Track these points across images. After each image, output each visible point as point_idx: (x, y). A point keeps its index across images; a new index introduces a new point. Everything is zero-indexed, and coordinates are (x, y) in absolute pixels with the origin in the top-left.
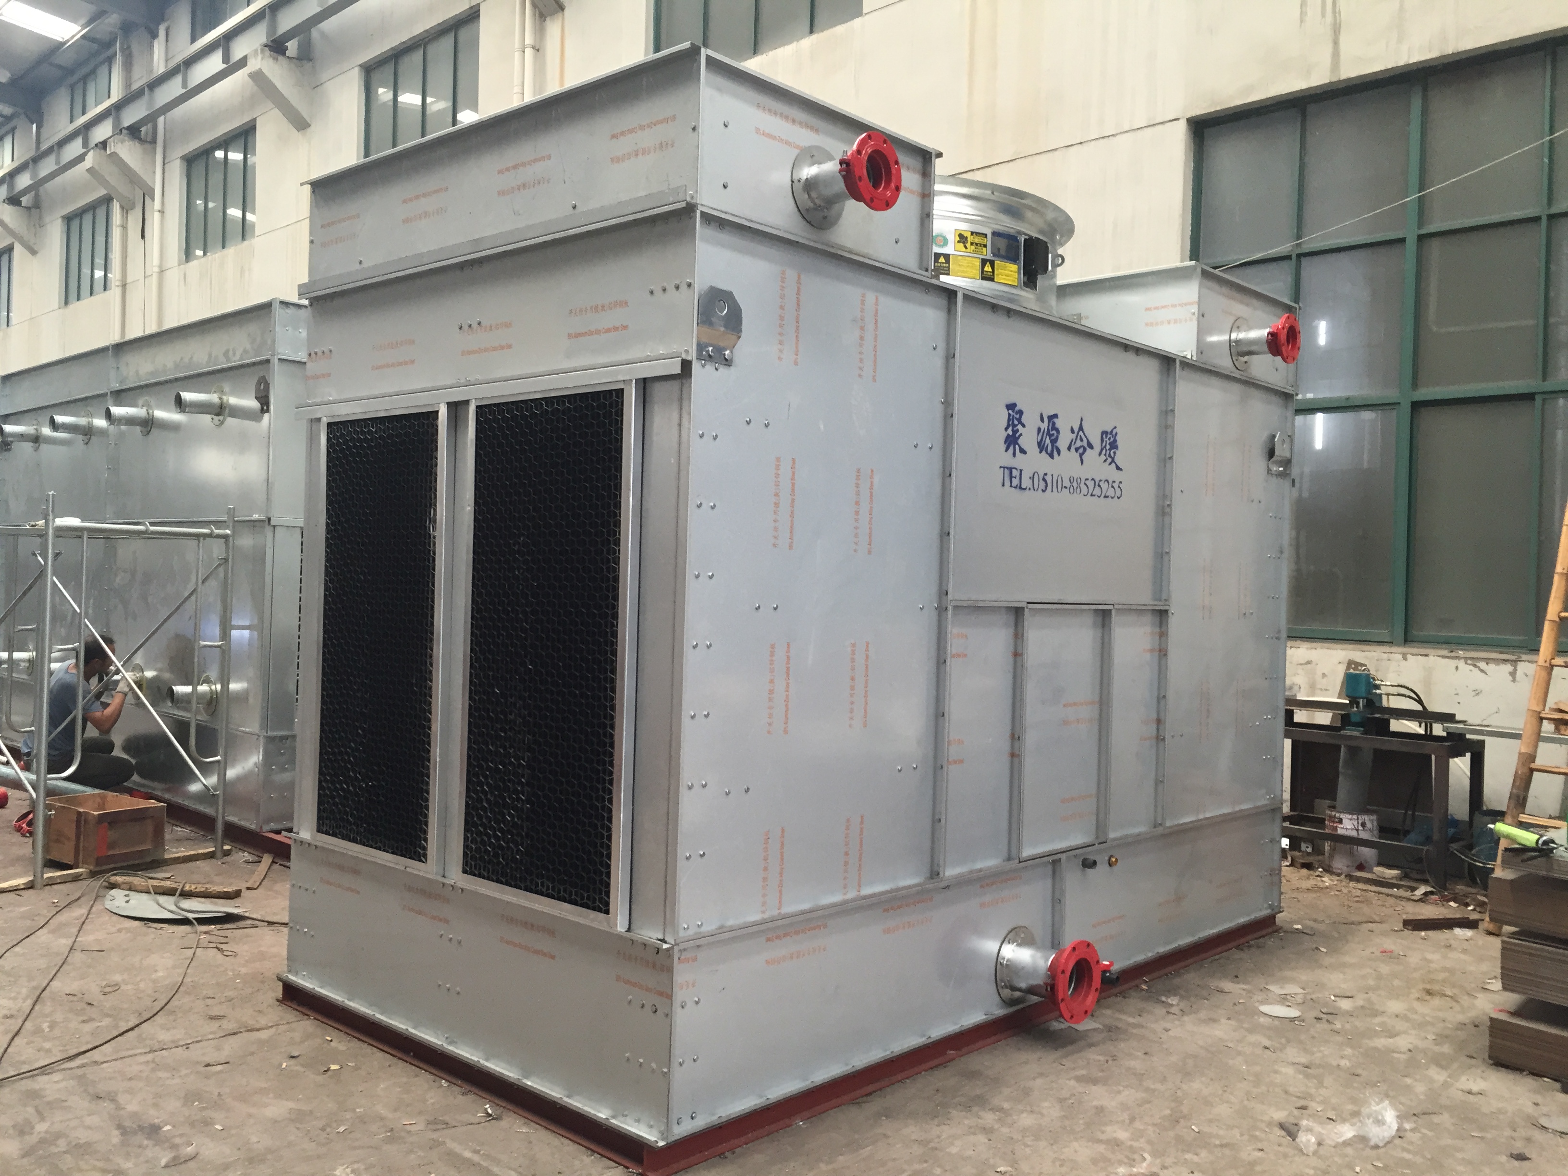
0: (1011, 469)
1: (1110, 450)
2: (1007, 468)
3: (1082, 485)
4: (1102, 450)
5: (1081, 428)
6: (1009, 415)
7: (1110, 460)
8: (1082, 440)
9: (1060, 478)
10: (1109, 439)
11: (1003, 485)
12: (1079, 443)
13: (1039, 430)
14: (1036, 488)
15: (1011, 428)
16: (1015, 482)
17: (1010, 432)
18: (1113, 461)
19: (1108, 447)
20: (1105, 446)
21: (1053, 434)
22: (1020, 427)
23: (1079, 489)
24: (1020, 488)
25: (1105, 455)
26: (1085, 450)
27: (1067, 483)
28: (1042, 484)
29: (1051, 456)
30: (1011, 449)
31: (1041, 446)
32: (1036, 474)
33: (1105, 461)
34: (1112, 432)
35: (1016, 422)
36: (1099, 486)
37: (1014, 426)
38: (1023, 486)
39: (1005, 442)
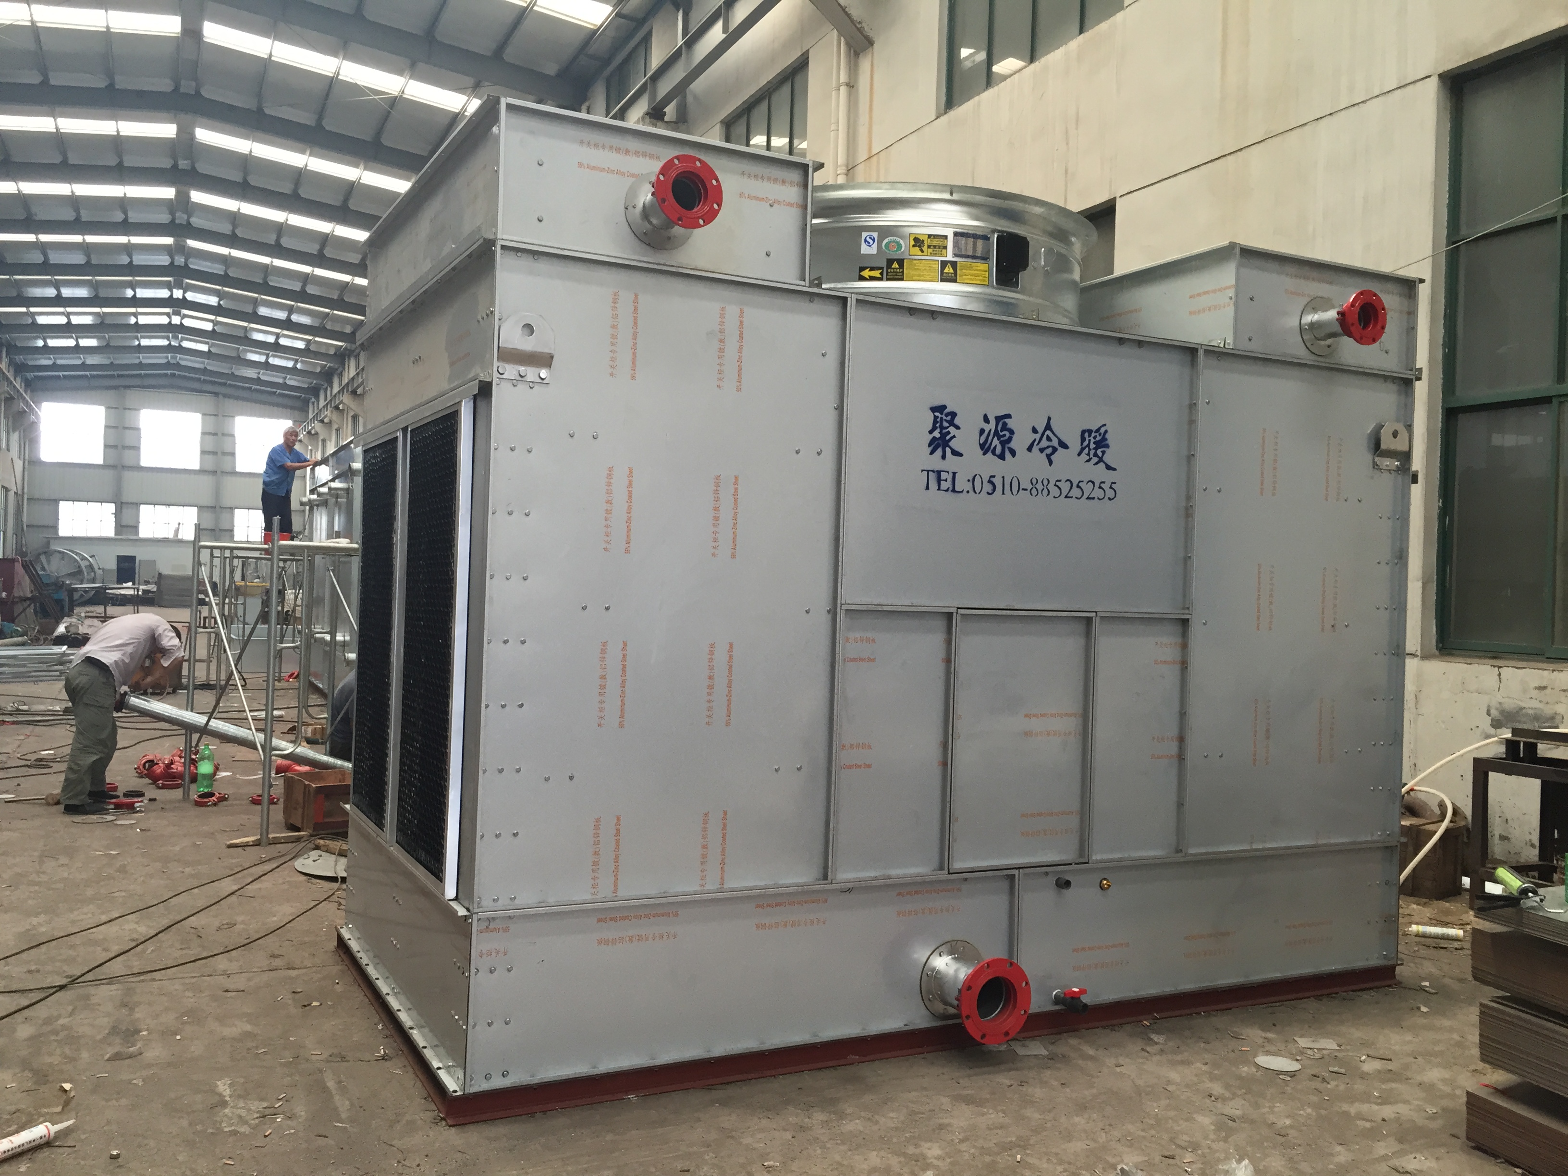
0: (939, 473)
1: (1096, 449)
2: (933, 471)
3: (1051, 487)
4: (1082, 450)
5: (1048, 427)
6: (936, 417)
7: (1095, 460)
8: (1049, 439)
9: (1015, 480)
10: (1095, 437)
11: (927, 488)
12: (1044, 443)
13: (982, 431)
14: (978, 490)
15: (938, 430)
16: (944, 485)
17: (937, 434)
18: (1101, 460)
19: (1092, 446)
20: (1088, 446)
21: (1005, 435)
22: (952, 429)
23: (1046, 490)
24: (954, 491)
25: (1088, 454)
26: (1055, 450)
27: (1026, 485)
28: (988, 488)
29: (1002, 457)
30: (939, 452)
31: (985, 448)
32: (978, 478)
33: (1088, 461)
34: (1098, 430)
35: (945, 424)
36: (1078, 486)
37: (942, 428)
38: (957, 489)
39: (929, 446)
